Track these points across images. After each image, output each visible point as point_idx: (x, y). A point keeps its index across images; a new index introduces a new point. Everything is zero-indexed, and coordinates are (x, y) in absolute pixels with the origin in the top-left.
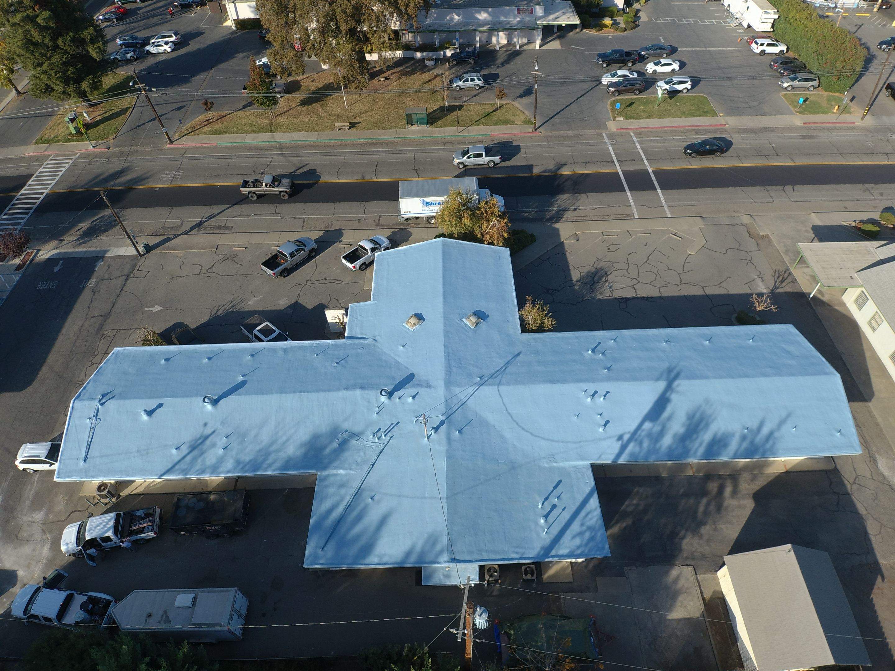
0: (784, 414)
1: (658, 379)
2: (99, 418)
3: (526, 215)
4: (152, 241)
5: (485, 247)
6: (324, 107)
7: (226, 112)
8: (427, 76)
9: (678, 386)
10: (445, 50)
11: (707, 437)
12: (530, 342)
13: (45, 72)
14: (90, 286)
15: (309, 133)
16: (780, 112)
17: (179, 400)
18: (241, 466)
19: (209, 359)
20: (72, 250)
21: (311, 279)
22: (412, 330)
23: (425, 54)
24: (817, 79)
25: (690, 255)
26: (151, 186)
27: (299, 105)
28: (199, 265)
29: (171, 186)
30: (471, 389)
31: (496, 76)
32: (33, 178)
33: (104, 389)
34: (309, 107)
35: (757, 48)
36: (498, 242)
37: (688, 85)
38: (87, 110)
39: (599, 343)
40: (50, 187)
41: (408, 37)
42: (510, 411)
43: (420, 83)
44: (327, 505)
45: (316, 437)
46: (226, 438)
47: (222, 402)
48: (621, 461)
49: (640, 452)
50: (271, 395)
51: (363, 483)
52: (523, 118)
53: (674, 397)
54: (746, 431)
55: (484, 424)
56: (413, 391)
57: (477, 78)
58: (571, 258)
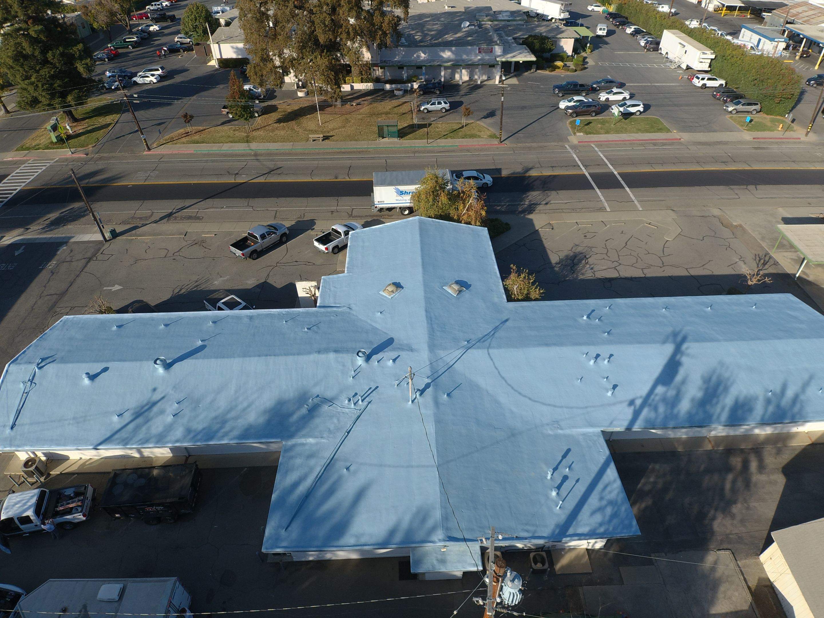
0: (806, 376)
1: (664, 342)
2: (34, 383)
3: (498, 208)
4: (119, 229)
5: (462, 226)
6: (299, 125)
7: (204, 127)
8: (395, 102)
9: (687, 348)
10: (412, 83)
11: (728, 401)
12: (518, 310)
13: (32, 84)
14: (50, 267)
15: (284, 143)
16: (730, 130)
17: (127, 364)
18: (192, 435)
19: (166, 325)
20: (37, 237)
21: (281, 262)
22: (390, 297)
23: (393, 86)
24: (759, 103)
25: (667, 241)
26: (125, 184)
27: (275, 123)
28: (166, 249)
29: (145, 183)
30: (458, 353)
31: (460, 103)
32: (9, 177)
33: (44, 353)
34: (285, 124)
35: (699, 82)
36: (476, 222)
37: (641, 108)
38: (70, 125)
39: (593, 311)
40: (23, 184)
41: (379, 72)
42: (503, 375)
43: (390, 107)
44: (292, 478)
45: (281, 403)
46: (177, 403)
47: (176, 366)
48: (636, 428)
49: (656, 418)
50: (232, 359)
51: (336, 452)
52: (489, 133)
53: (684, 360)
54: (770, 393)
55: (475, 387)
56: (394, 355)
57: (444, 102)
58: (547, 244)
